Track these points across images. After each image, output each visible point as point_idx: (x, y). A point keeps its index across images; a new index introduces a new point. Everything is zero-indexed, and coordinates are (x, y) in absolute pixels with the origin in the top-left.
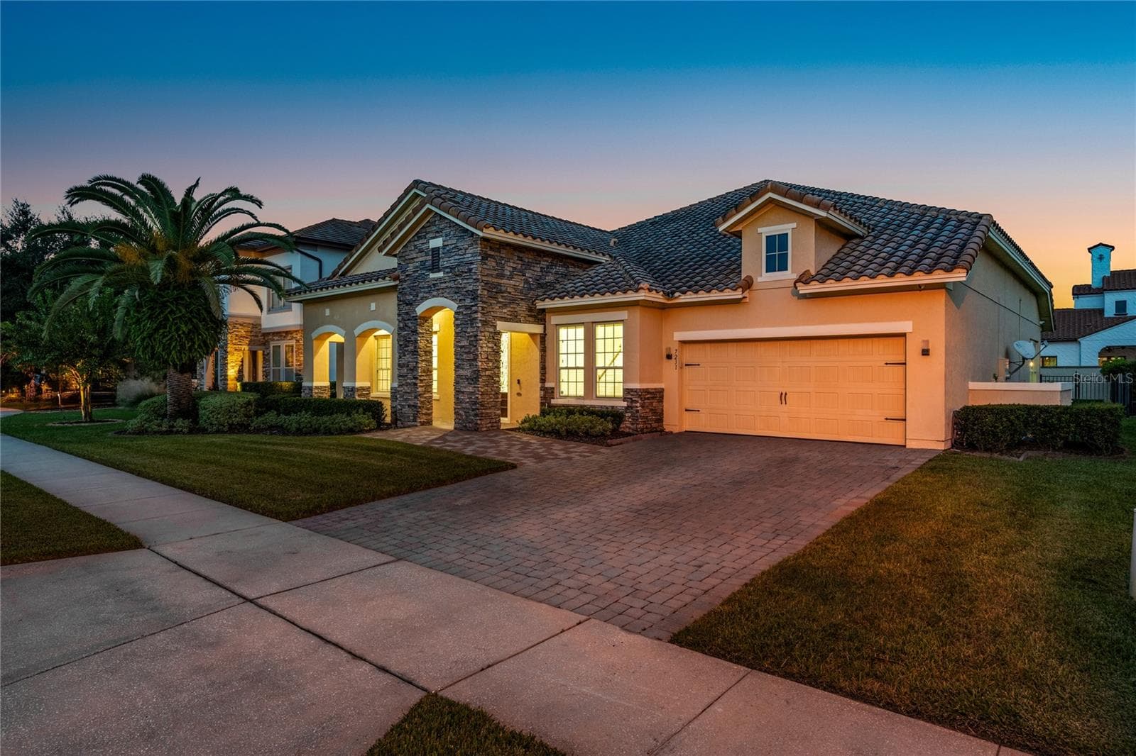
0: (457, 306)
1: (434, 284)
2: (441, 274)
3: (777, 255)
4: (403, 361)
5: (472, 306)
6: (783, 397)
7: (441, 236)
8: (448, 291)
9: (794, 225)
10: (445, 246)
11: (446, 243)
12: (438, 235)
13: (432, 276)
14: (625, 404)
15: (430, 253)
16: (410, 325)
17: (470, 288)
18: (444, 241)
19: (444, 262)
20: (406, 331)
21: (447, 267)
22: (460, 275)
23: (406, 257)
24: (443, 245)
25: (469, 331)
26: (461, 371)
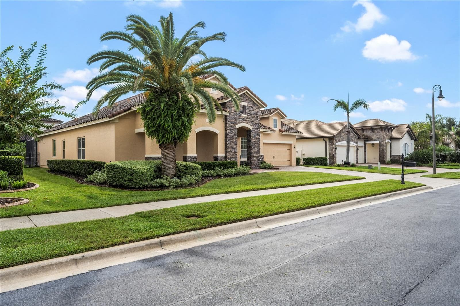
0: (252, 128)
1: (244, 118)
2: (246, 115)
3: (275, 124)
4: (230, 145)
5: (258, 129)
6: (274, 157)
7: (246, 102)
8: (249, 122)
9: (278, 118)
11: (248, 105)
12: (245, 101)
13: (242, 115)
15: (242, 107)
16: (233, 132)
17: (257, 123)
19: (248, 111)
20: (231, 134)
21: (249, 114)
22: (254, 118)
23: (231, 105)
24: (247, 106)
25: (257, 136)
26: (254, 150)
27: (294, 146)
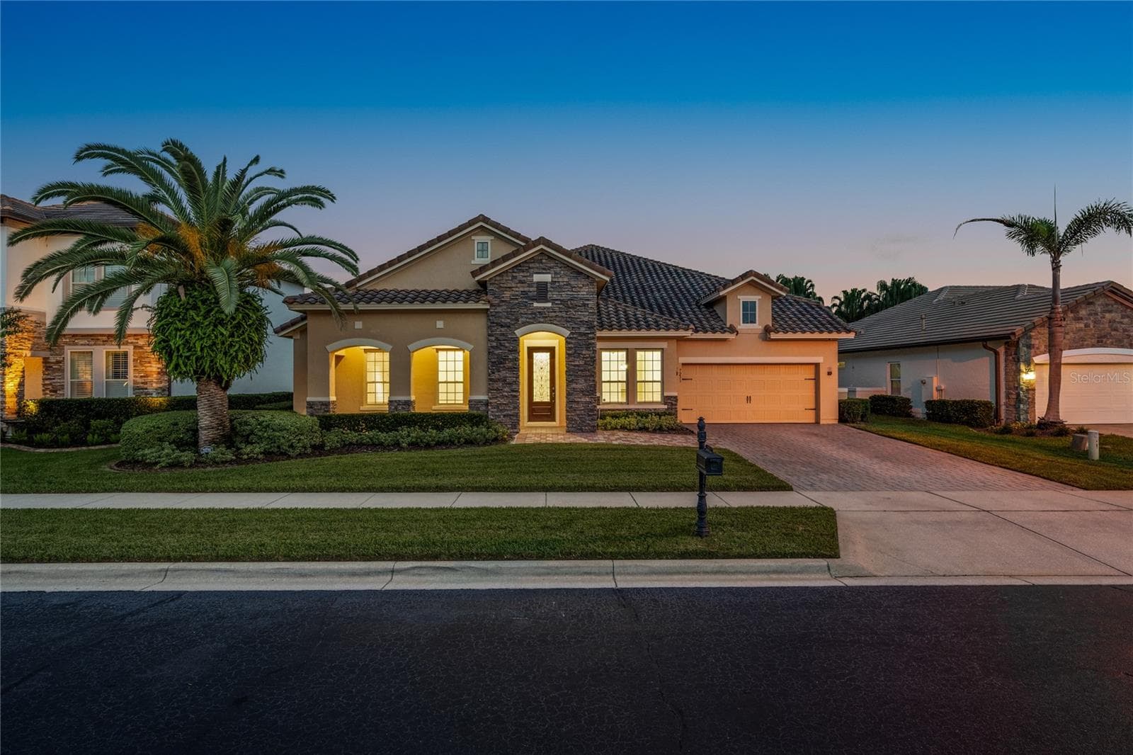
0: (569, 332)
1: (539, 312)
2: (549, 305)
3: (749, 313)
4: (496, 376)
5: (588, 334)
6: (749, 399)
7: (549, 273)
8: (558, 319)
9: (760, 297)
10: (553, 282)
11: (554, 280)
12: (544, 271)
13: (536, 304)
14: (666, 407)
15: (535, 285)
16: (507, 345)
17: (586, 319)
18: (552, 278)
19: (552, 295)
20: (501, 350)
21: (557, 300)
22: (573, 308)
23: (501, 285)
24: (552, 281)
25: (584, 353)
26: (574, 385)
27: (827, 371)
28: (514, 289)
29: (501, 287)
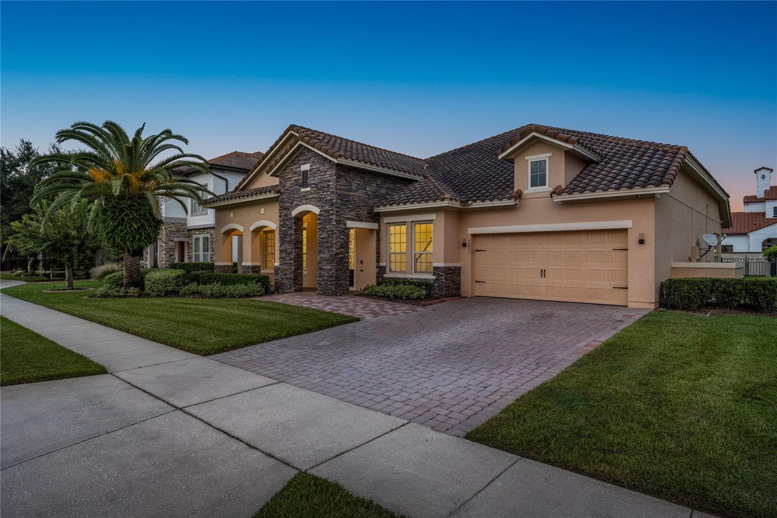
0: (319, 210)
1: (304, 196)
2: (309, 189)
3: (539, 175)
4: (283, 248)
5: (330, 210)
6: (543, 273)
7: (309, 163)
8: (313, 200)
9: (550, 154)
10: (311, 170)
11: (312, 168)
12: (306, 162)
13: (302, 190)
14: (434, 277)
15: (302, 174)
16: (288, 223)
17: (328, 198)
18: (310, 166)
19: (310, 181)
20: (285, 227)
21: (313, 184)
22: (322, 189)
23: (285, 177)
25: (327, 227)
26: (322, 255)
27: (638, 238)
28: (292, 179)
29: (285, 179)
